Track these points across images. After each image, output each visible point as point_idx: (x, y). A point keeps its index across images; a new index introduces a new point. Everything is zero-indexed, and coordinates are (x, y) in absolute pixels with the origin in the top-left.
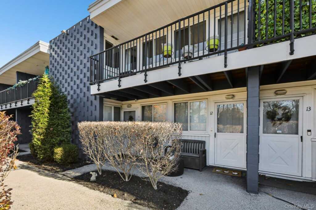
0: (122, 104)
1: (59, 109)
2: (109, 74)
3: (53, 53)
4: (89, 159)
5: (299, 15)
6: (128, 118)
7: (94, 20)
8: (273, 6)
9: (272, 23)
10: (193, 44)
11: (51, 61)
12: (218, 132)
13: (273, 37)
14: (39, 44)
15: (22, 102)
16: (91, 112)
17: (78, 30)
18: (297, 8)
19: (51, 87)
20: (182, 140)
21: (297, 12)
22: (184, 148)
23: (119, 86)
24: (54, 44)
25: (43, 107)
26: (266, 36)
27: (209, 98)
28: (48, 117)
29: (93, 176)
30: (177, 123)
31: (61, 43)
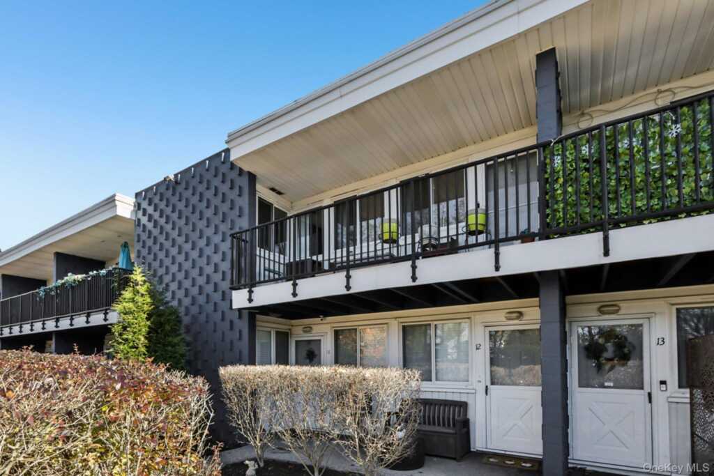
0: (292, 326)
1: (165, 337)
2: (267, 265)
3: (144, 220)
4: (241, 437)
5: (616, 192)
6: (304, 353)
7: (238, 162)
8: (575, 172)
9: (573, 200)
10: (438, 202)
11: (139, 236)
12: (493, 383)
13: (576, 223)
14: (114, 200)
15: (72, 319)
16: (232, 342)
17: (201, 176)
18: (611, 180)
19: (149, 294)
20: (421, 399)
21: (612, 186)
22: (424, 416)
23: (295, 294)
24: (147, 201)
25: (134, 333)
26: (564, 221)
27: (473, 317)
28: (144, 354)
29: (250, 469)
30: (411, 370)
31: (161, 200)
